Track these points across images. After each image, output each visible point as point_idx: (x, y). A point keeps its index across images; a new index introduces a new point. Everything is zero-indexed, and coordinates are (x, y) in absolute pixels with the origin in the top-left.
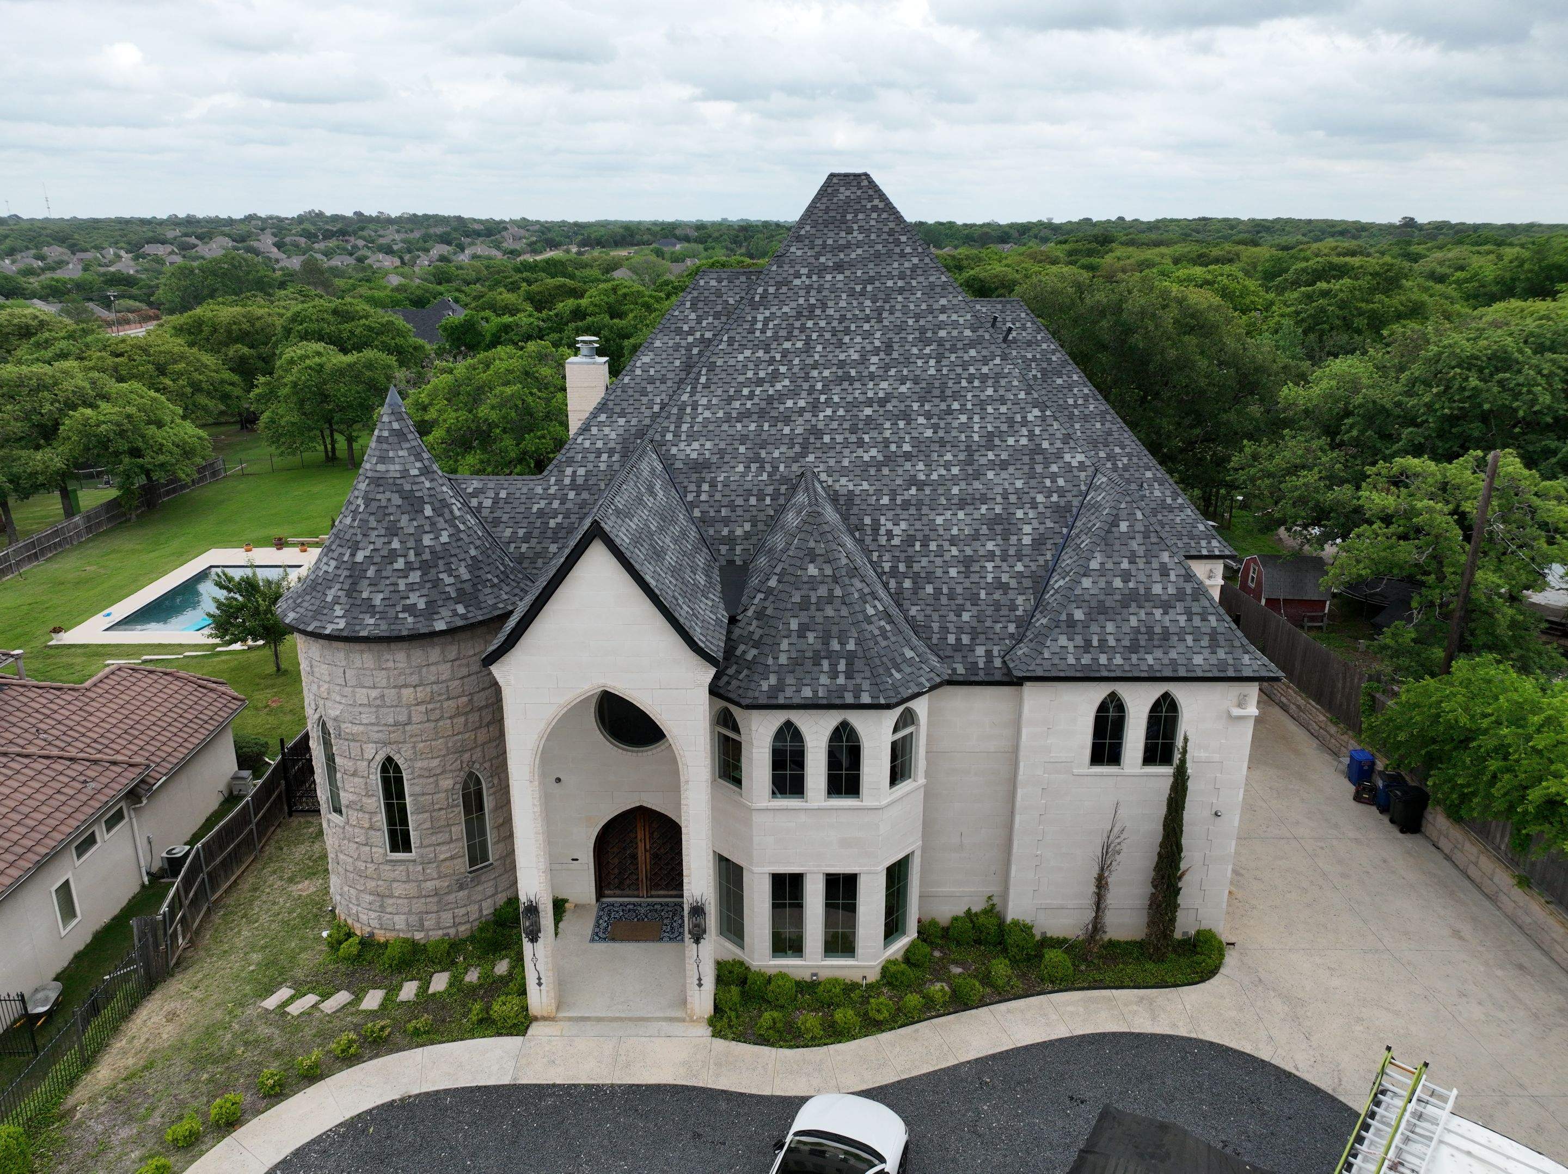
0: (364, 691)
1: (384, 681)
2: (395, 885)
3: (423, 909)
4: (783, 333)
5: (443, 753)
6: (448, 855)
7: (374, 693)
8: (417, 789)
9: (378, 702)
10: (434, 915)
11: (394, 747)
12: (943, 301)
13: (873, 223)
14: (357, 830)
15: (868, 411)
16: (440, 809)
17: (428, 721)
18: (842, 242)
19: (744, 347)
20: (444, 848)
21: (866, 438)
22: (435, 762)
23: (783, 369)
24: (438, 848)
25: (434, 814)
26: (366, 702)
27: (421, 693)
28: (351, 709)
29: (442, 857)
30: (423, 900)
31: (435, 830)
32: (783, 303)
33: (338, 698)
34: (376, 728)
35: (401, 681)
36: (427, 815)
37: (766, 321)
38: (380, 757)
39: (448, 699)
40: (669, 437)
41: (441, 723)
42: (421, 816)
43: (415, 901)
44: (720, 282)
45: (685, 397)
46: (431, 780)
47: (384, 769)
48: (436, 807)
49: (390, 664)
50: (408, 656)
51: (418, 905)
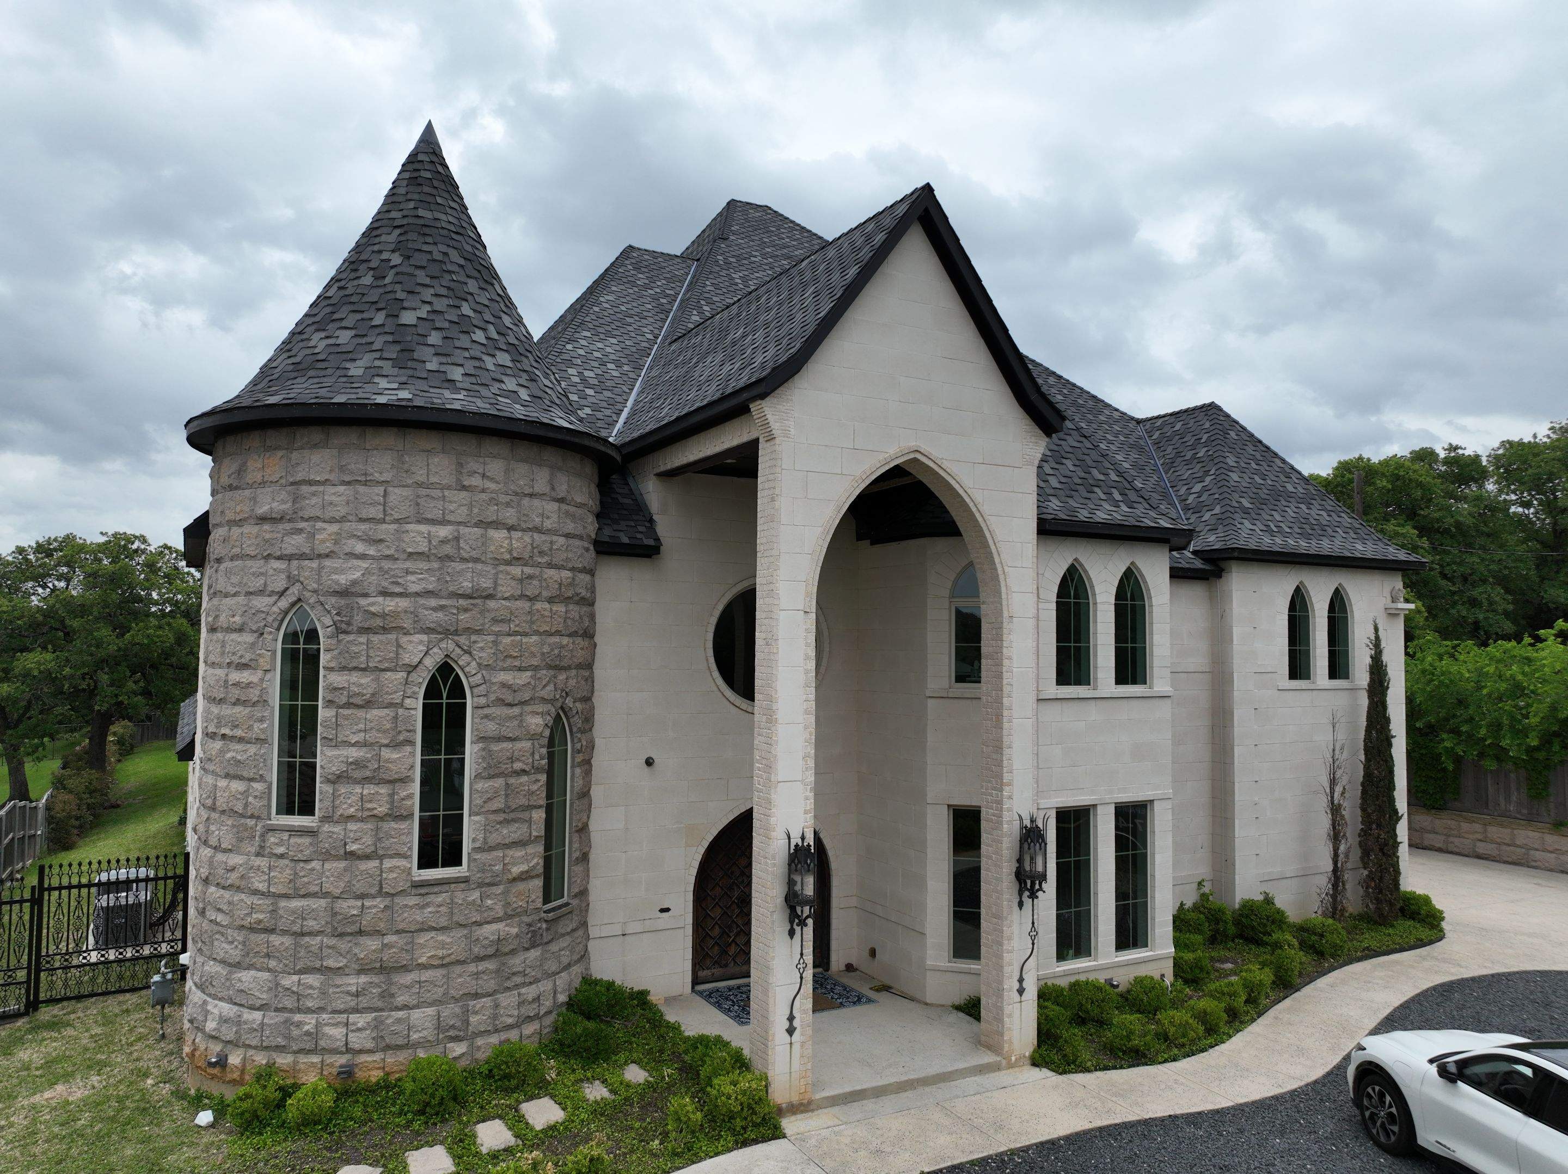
0: (424, 528)
1: (464, 510)
2: (422, 939)
3: (472, 986)
5: (535, 662)
6: (524, 867)
7: (444, 532)
8: (491, 728)
9: (448, 549)
10: (487, 1001)
11: (462, 640)
13: (799, 236)
14: (352, 826)
16: (524, 772)
17: (523, 596)
20: (519, 853)
22: (525, 677)
24: (510, 852)
25: (512, 781)
26: (423, 547)
27: (520, 542)
28: (386, 565)
29: (516, 870)
30: (472, 968)
31: (510, 815)
33: (360, 548)
34: (433, 602)
35: (491, 513)
36: (500, 782)
38: (431, 663)
39: (550, 566)
41: (538, 605)
42: (490, 783)
43: (458, 969)
46: (516, 710)
47: (432, 691)
48: (518, 766)
49: (476, 481)
50: (507, 471)
51: (462, 979)
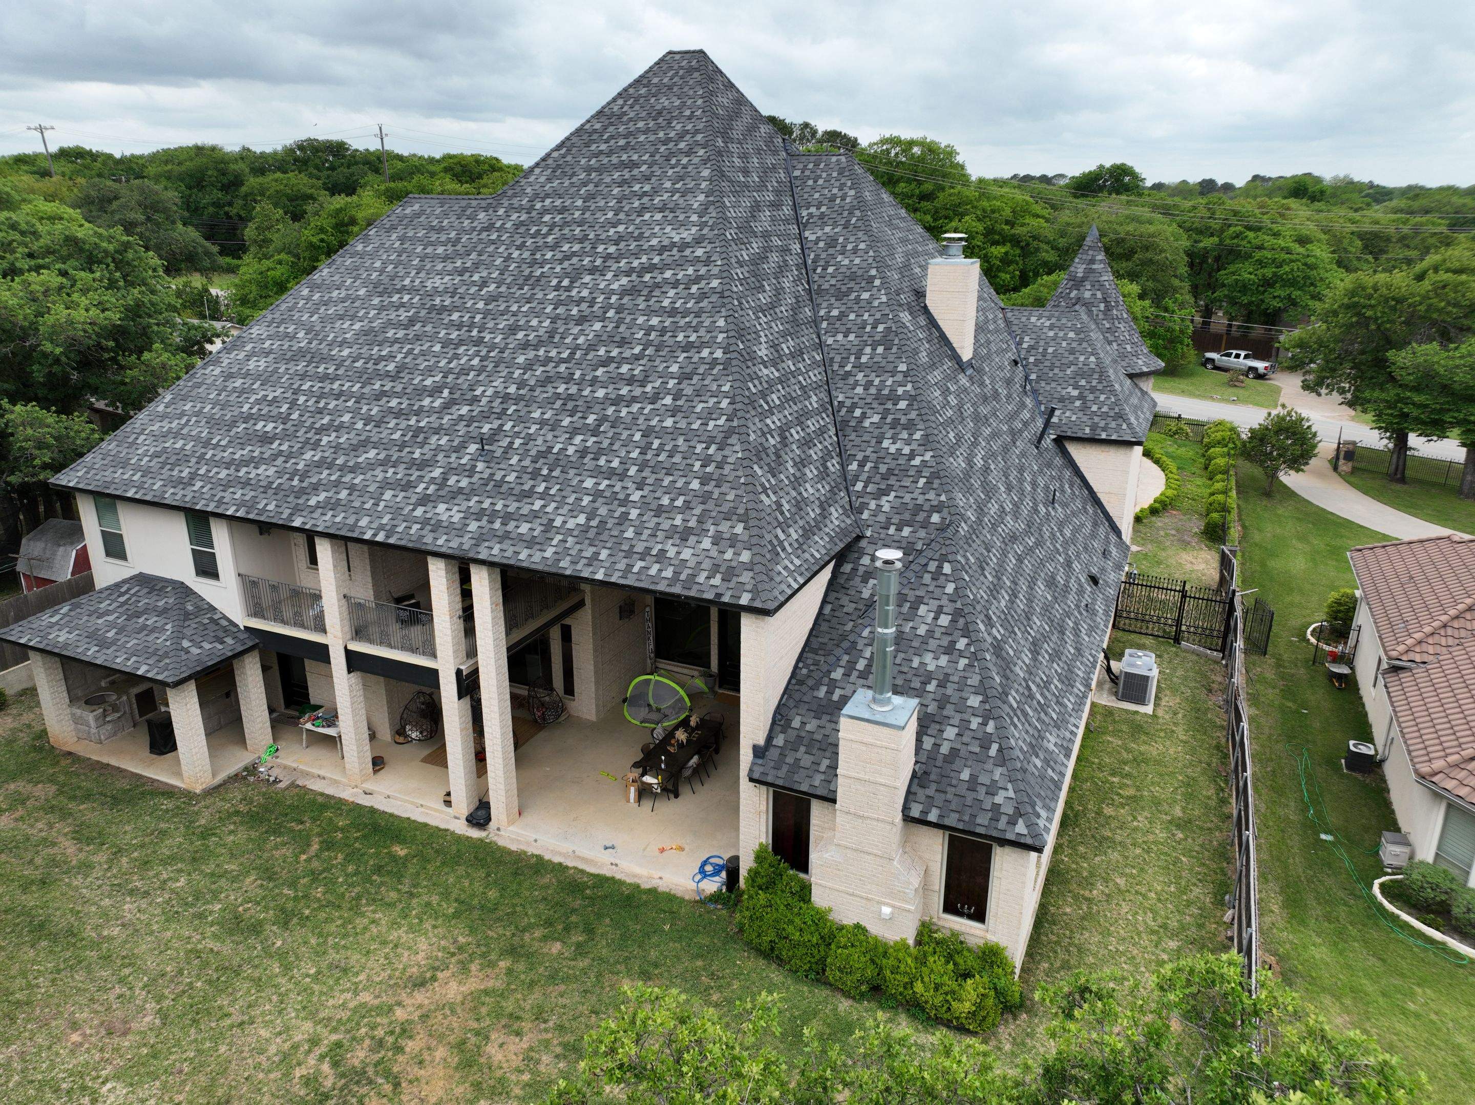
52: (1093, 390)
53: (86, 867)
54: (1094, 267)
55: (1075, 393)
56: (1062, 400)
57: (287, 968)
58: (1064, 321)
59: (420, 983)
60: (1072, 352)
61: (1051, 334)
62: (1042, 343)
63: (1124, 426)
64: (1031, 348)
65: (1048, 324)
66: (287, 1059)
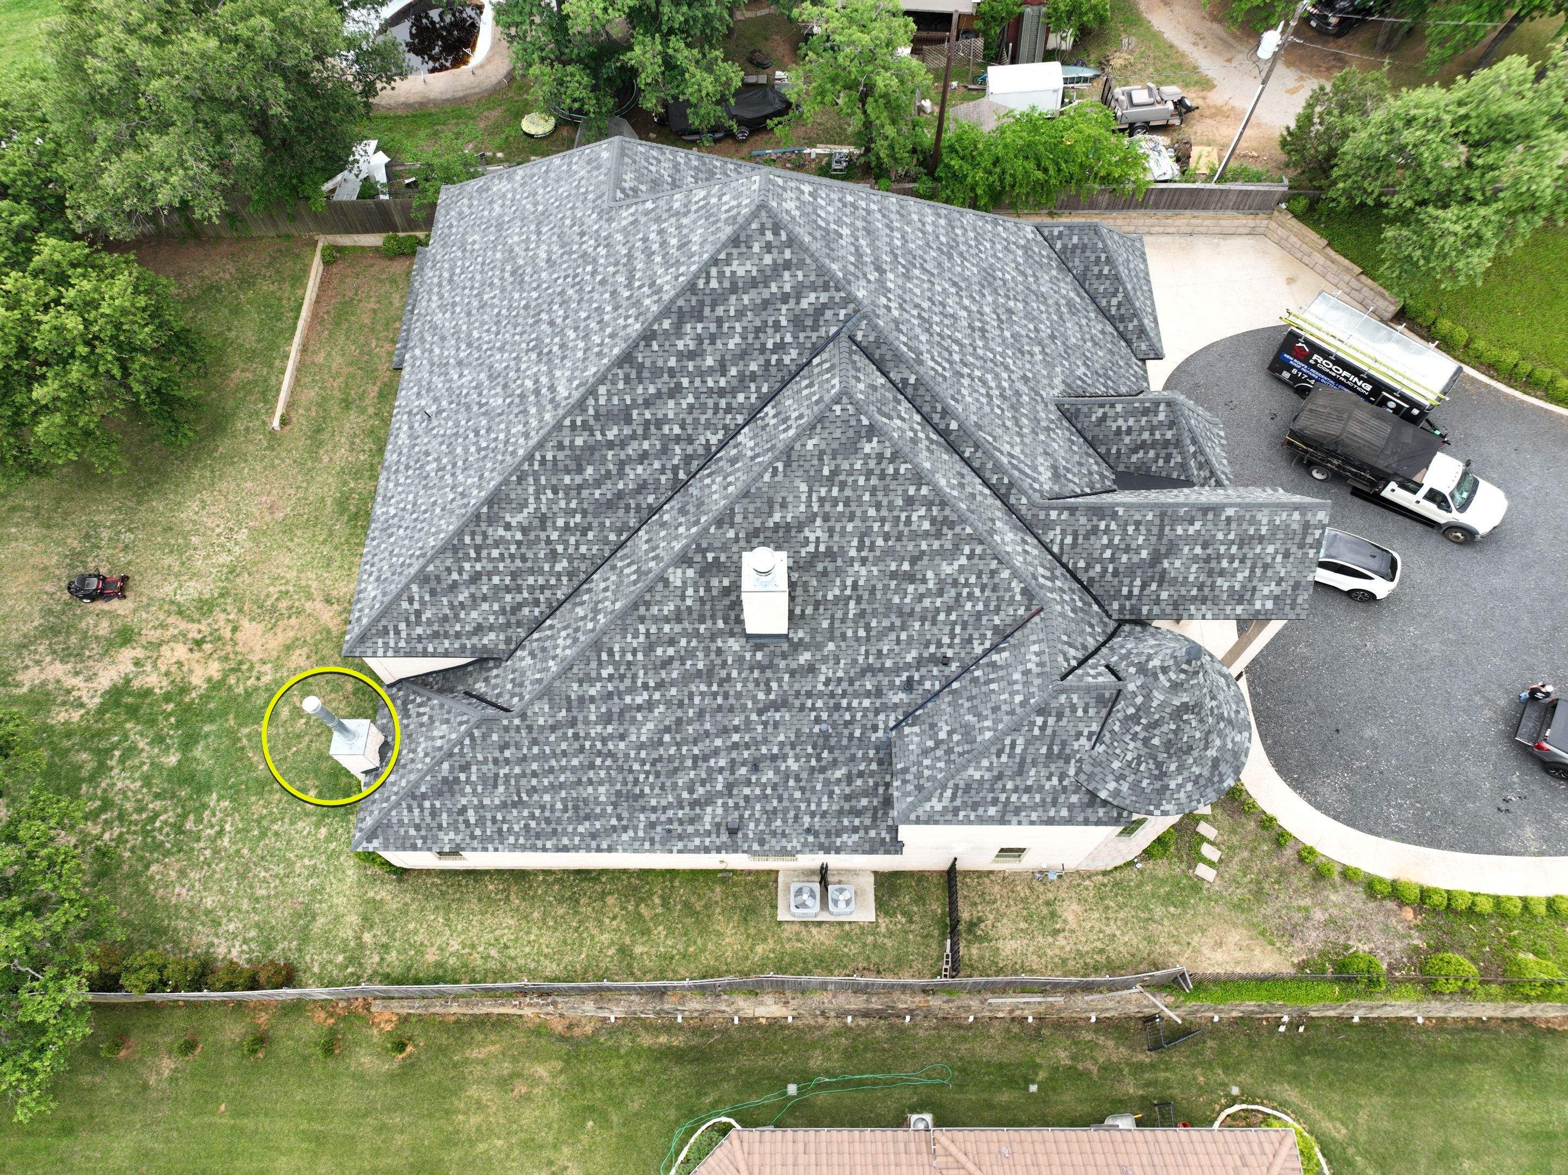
4: (946, 355)
12: (915, 217)
13: (831, 209)
15: (1007, 334)
18: (852, 249)
19: (959, 392)
21: (1027, 348)
23: (977, 373)
32: (917, 337)
37: (933, 359)
40: (1036, 486)
44: (858, 380)
45: (1005, 460)
52: (949, 751)
53: (363, 411)
54: (1161, 677)
55: (942, 735)
56: (933, 726)
57: (325, 541)
58: (1037, 682)
59: (328, 601)
60: (996, 709)
61: (1017, 676)
62: (1001, 673)
63: (909, 799)
64: (993, 665)
65: (1029, 666)
66: (279, 578)
